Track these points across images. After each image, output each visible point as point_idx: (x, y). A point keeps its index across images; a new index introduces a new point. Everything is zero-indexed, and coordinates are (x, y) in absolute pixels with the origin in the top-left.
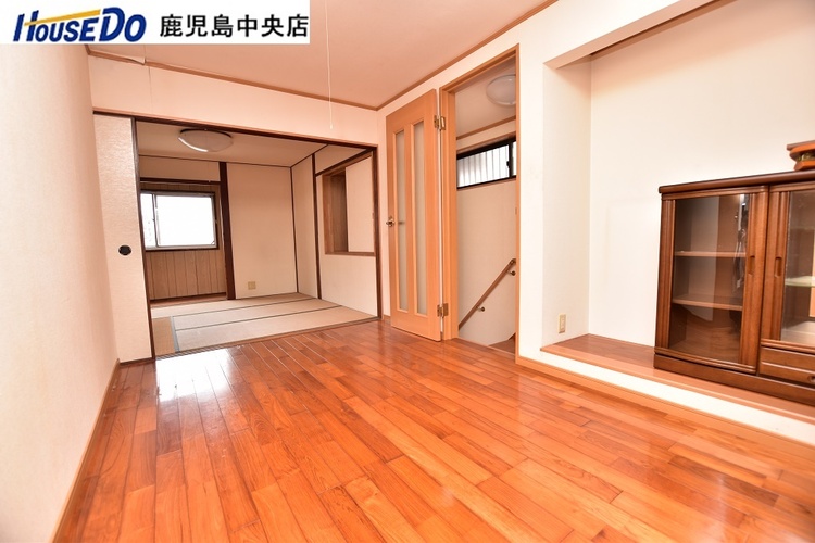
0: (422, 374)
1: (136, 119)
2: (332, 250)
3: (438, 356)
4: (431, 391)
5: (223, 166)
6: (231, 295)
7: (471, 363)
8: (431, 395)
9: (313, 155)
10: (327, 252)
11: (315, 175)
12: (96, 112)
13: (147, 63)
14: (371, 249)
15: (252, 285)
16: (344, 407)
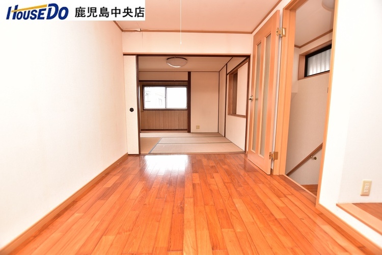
0: (240, 195)
1: (138, 56)
2: (232, 113)
3: (261, 185)
4: (236, 210)
5: (189, 73)
6: (189, 130)
7: (279, 197)
8: (234, 213)
9: (227, 64)
10: (229, 114)
11: (227, 75)
12: (124, 55)
13: (141, 31)
14: (245, 114)
15: (198, 127)
16: (183, 203)
